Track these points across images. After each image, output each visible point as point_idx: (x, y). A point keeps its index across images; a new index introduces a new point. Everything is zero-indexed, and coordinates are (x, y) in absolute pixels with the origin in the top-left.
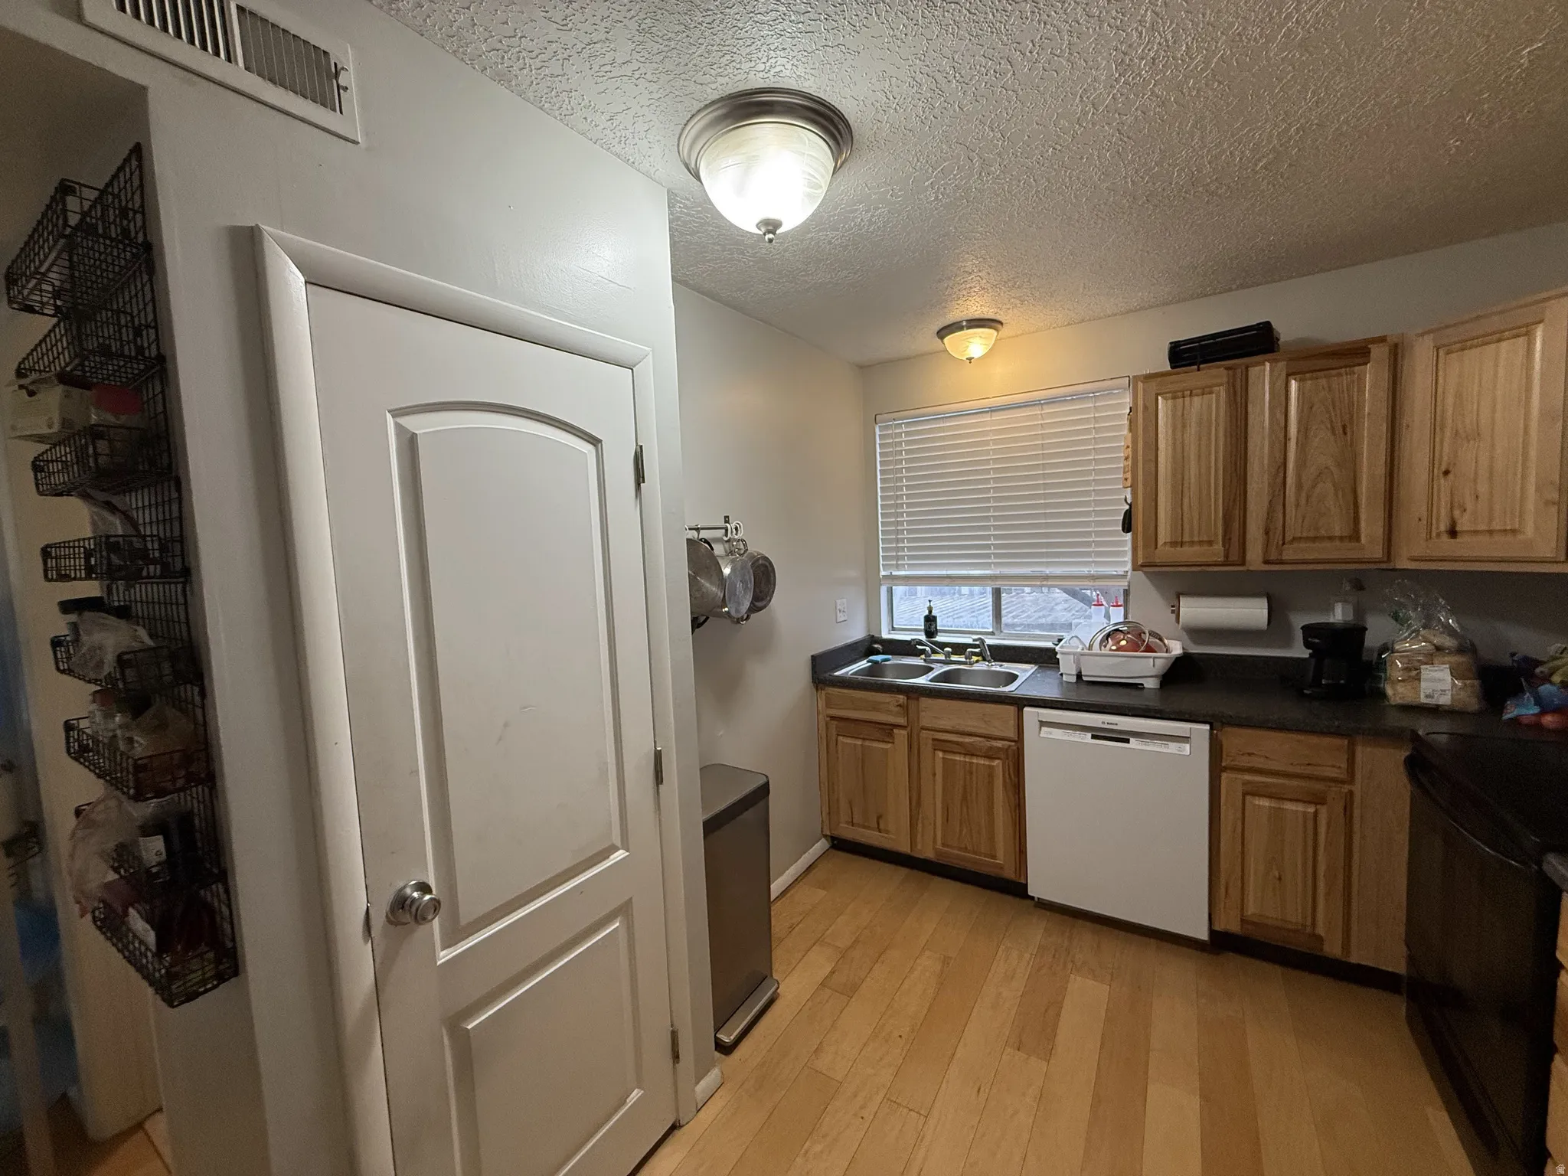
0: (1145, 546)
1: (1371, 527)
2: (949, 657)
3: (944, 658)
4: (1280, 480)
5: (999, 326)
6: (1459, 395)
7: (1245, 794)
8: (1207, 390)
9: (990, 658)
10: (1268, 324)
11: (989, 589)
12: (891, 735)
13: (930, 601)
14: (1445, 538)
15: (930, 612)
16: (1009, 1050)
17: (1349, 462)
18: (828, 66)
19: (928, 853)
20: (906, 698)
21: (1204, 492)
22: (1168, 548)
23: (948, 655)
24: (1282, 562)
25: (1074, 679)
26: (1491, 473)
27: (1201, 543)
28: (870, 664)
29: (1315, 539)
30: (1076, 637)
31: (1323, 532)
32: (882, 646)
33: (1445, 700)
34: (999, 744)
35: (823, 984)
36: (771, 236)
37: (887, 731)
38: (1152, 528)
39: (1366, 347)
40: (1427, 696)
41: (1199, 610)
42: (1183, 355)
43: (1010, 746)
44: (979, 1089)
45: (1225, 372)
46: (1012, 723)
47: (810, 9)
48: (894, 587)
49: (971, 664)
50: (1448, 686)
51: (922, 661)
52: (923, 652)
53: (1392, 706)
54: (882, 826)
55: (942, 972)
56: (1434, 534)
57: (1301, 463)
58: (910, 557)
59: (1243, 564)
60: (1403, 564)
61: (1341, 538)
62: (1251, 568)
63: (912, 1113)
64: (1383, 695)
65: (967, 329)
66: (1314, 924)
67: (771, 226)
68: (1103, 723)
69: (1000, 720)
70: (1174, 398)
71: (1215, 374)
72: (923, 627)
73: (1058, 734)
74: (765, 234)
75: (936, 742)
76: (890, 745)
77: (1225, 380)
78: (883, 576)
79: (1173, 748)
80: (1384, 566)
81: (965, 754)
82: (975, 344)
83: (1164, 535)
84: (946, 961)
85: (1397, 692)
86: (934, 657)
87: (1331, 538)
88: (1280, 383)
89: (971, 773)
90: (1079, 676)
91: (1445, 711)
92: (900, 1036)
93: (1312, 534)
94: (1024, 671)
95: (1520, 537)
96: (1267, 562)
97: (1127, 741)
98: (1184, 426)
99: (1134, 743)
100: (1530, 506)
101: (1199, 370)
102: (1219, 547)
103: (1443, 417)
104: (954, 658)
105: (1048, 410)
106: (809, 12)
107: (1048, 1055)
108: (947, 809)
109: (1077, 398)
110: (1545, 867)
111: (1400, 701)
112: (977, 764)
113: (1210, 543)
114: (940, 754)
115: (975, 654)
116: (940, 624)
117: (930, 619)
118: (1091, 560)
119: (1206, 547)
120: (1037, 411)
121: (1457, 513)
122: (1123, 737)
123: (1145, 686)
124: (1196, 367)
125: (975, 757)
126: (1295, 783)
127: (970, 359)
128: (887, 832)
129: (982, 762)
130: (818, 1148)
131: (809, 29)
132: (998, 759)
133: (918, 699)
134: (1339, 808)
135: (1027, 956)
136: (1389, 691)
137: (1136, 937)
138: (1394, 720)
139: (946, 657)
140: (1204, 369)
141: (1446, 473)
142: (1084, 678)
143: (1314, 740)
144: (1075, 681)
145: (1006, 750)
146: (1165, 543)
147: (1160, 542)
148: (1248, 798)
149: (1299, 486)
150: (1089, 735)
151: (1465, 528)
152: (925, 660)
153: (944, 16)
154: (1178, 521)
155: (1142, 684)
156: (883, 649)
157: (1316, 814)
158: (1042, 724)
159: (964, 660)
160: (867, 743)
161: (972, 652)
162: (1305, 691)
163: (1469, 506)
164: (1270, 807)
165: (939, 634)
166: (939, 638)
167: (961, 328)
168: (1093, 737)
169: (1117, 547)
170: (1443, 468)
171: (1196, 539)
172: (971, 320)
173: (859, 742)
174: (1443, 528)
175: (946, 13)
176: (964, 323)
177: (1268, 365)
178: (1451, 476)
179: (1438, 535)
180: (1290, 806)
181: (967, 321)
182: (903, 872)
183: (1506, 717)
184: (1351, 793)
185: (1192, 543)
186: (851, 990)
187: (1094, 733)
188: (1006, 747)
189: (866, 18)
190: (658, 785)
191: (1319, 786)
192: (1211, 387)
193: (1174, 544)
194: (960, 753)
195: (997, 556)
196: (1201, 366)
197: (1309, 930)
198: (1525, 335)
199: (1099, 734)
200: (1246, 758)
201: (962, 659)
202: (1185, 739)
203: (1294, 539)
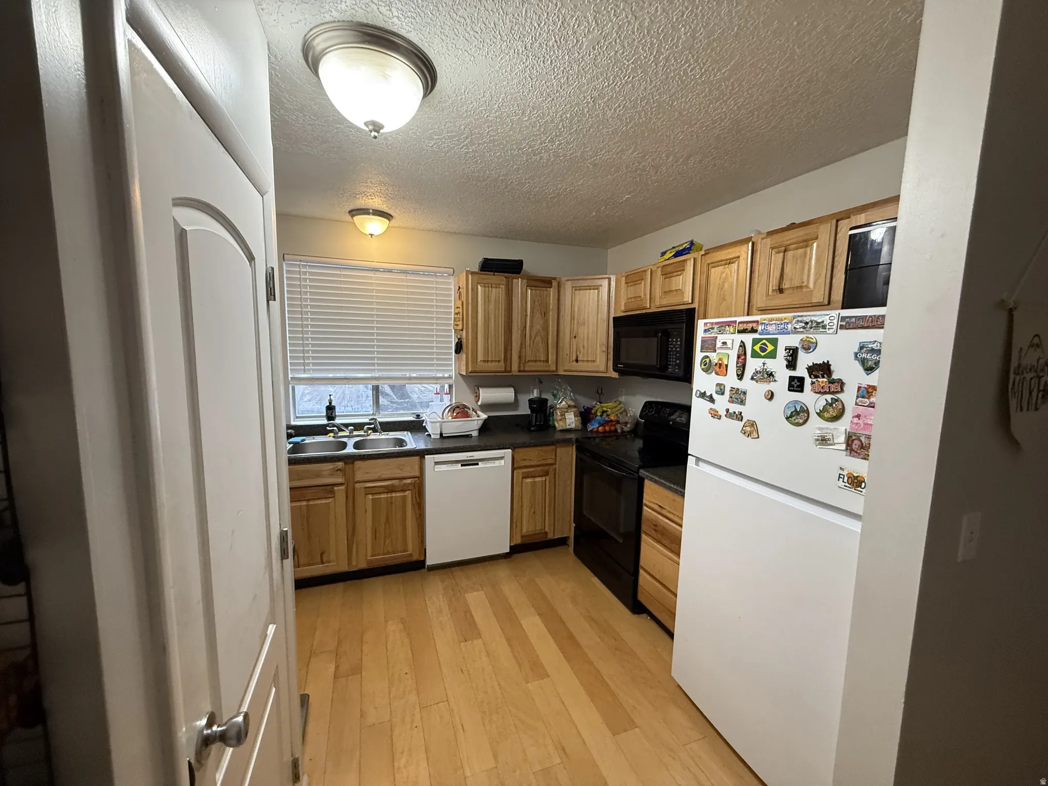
0: (473, 362)
1: (552, 358)
2: (353, 433)
3: (348, 434)
4: (524, 334)
5: (391, 218)
6: (579, 308)
7: (522, 478)
8: (498, 286)
9: (380, 430)
10: (522, 260)
11: (370, 386)
12: (332, 492)
13: (330, 395)
14: (575, 363)
15: (330, 403)
16: (462, 644)
17: (546, 328)
18: (457, 60)
19: (363, 565)
20: (343, 463)
21: (497, 336)
22: (482, 363)
23: (351, 432)
24: (524, 371)
25: (438, 436)
26: (588, 338)
27: (495, 361)
28: (292, 445)
29: (535, 361)
30: (434, 412)
31: (538, 359)
32: (294, 430)
33: (573, 426)
34: (409, 481)
35: (336, 677)
36: (376, 134)
37: (328, 490)
38: (475, 353)
39: (551, 281)
40: (569, 425)
41: (488, 395)
42: (489, 266)
43: (416, 481)
44: (462, 671)
45: (505, 279)
46: (417, 467)
47: (479, 33)
48: (296, 386)
49: (368, 435)
50: (573, 420)
51: (331, 438)
52: (332, 431)
53: (558, 431)
54: (325, 559)
55: (405, 627)
56: (571, 360)
57: (531, 327)
58: (314, 364)
59: (511, 372)
60: (561, 372)
61: (543, 361)
62: (514, 374)
63: (439, 704)
64: (554, 427)
65: (373, 215)
66: (545, 529)
67: (377, 127)
68: (467, 457)
69: (409, 467)
70: (485, 287)
71: (499, 278)
72: (325, 414)
73: (444, 468)
74: (371, 131)
75: (366, 489)
76: (330, 500)
77: (504, 283)
78: (291, 378)
79: (497, 463)
80: (555, 373)
81: (387, 493)
82: (374, 226)
83: (480, 357)
84: (402, 621)
85: (559, 425)
86: (341, 434)
87: (540, 361)
88: (524, 290)
89: (392, 503)
90: (441, 434)
91: (574, 430)
92: (406, 674)
93: (534, 359)
94: (406, 436)
95: (595, 364)
96: (519, 371)
97: (478, 464)
98: (489, 302)
99: (481, 465)
100: (598, 352)
101: (494, 275)
102: (502, 363)
103: (574, 316)
104: (355, 433)
105: (410, 277)
106: (478, 33)
107: (479, 636)
108: (375, 532)
109: (427, 275)
110: (640, 474)
111: (561, 429)
112: (395, 496)
113: (499, 361)
114: (370, 497)
115: (370, 429)
116: (338, 411)
117: (330, 409)
118: (434, 368)
119: (497, 363)
120: (402, 277)
121: (578, 353)
122: (475, 463)
123: (473, 435)
124: (493, 273)
125: (394, 493)
126: (539, 469)
127: (372, 235)
128: (329, 562)
129: (399, 495)
130: (403, 761)
131: (469, 39)
132: (409, 490)
133: (353, 463)
134: (552, 476)
135: (441, 596)
136: (557, 425)
137: (479, 564)
138: (559, 436)
139: (350, 433)
140: (497, 275)
141: (575, 337)
142: (444, 435)
143: (545, 448)
144: (439, 437)
145: (414, 484)
146: (481, 361)
147: (479, 360)
148: (524, 480)
149: (531, 337)
150: (460, 465)
151: (580, 359)
152: (334, 437)
153: (522, 80)
154: (486, 349)
155: (471, 435)
156: (295, 433)
157: (545, 480)
158: (437, 463)
159: (363, 433)
160: (311, 503)
161: (369, 428)
162: (532, 429)
163: (582, 351)
164: (531, 482)
165: (337, 418)
166: (338, 421)
167: (368, 214)
168: (462, 465)
169: (447, 361)
170: (574, 335)
171: (494, 359)
172: (376, 210)
173: (304, 503)
174: (574, 359)
175: (524, 80)
176: (371, 211)
177: (520, 279)
178: (576, 338)
179: (573, 362)
180: (537, 479)
181: (373, 210)
182: (340, 586)
183: (589, 430)
184: (556, 469)
185: (492, 361)
186: (357, 670)
187: (462, 463)
188: (413, 482)
189: (496, 56)
190: (282, 559)
191: (546, 468)
192: (499, 285)
193: (484, 361)
194: (384, 493)
195: (379, 364)
196: (495, 273)
197: (543, 531)
198: (597, 289)
199: (465, 463)
200: (524, 462)
201: (362, 433)
202: (502, 458)
203: (529, 361)
